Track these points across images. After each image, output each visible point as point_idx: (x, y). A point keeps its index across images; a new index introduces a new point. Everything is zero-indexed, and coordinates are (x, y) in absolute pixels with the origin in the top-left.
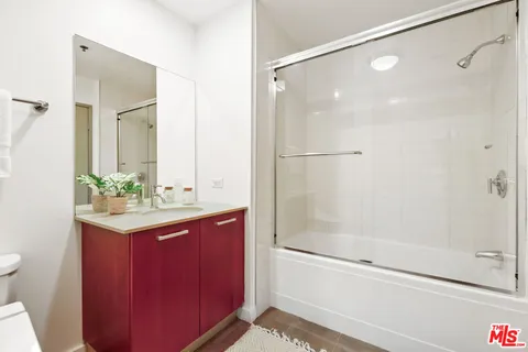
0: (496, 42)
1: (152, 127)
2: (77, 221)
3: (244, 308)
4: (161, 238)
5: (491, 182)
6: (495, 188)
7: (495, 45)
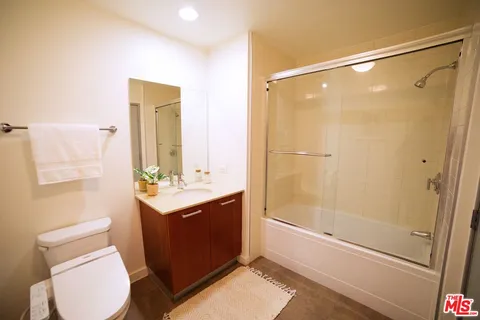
0: (447, 67)
1: (178, 115)
2: (136, 199)
3: (242, 256)
4: (184, 216)
5: (429, 181)
6: (432, 186)
7: (447, 69)
